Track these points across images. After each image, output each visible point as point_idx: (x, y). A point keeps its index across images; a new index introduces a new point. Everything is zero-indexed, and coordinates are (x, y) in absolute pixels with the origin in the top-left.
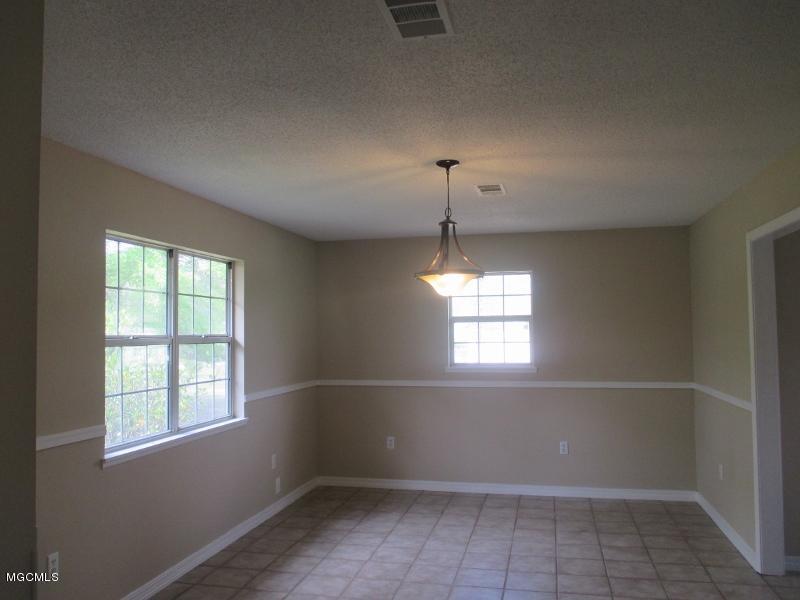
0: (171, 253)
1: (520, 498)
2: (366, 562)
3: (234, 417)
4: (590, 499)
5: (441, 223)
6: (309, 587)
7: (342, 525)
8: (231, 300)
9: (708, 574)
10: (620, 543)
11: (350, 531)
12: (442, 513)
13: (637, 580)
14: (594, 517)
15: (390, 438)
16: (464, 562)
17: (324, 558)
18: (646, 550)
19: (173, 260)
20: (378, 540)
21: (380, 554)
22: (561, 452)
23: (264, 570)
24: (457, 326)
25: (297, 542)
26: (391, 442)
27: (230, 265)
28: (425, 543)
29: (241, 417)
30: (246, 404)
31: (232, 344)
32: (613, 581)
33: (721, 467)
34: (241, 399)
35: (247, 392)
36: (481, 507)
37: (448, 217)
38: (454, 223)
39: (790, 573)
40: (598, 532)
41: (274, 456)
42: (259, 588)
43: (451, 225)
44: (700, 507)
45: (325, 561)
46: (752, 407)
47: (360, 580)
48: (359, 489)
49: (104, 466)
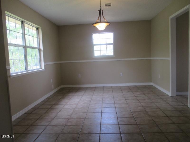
0: (22, 22)
1: (112, 87)
2: (79, 101)
3: (41, 69)
4: (128, 86)
5: (99, 10)
6: (66, 107)
7: (70, 94)
8: (38, 38)
9: (160, 97)
10: (138, 93)
11: (73, 96)
12: (94, 91)
13: (144, 99)
14: (130, 89)
15: (79, 75)
16: (103, 99)
17: (69, 101)
18: (144, 94)
19: (23, 24)
20: (81, 97)
21: (83, 99)
22: (121, 76)
23: (54, 104)
24: (95, 47)
25: (60, 98)
26: (80, 76)
27: (37, 28)
28: (92, 97)
29: (43, 68)
30: (45, 65)
31: (40, 50)
32: (139, 100)
33: (159, 75)
34: (43, 64)
35: (44, 62)
36: (103, 89)
37: (101, 9)
38: (102, 10)
39: (177, 96)
40: (132, 91)
41: (52, 79)
42: (54, 108)
43: (101, 11)
44: (153, 86)
45: (69, 102)
46: (170, 59)
47: (79, 105)
48: (73, 88)
49: (11, 77)
